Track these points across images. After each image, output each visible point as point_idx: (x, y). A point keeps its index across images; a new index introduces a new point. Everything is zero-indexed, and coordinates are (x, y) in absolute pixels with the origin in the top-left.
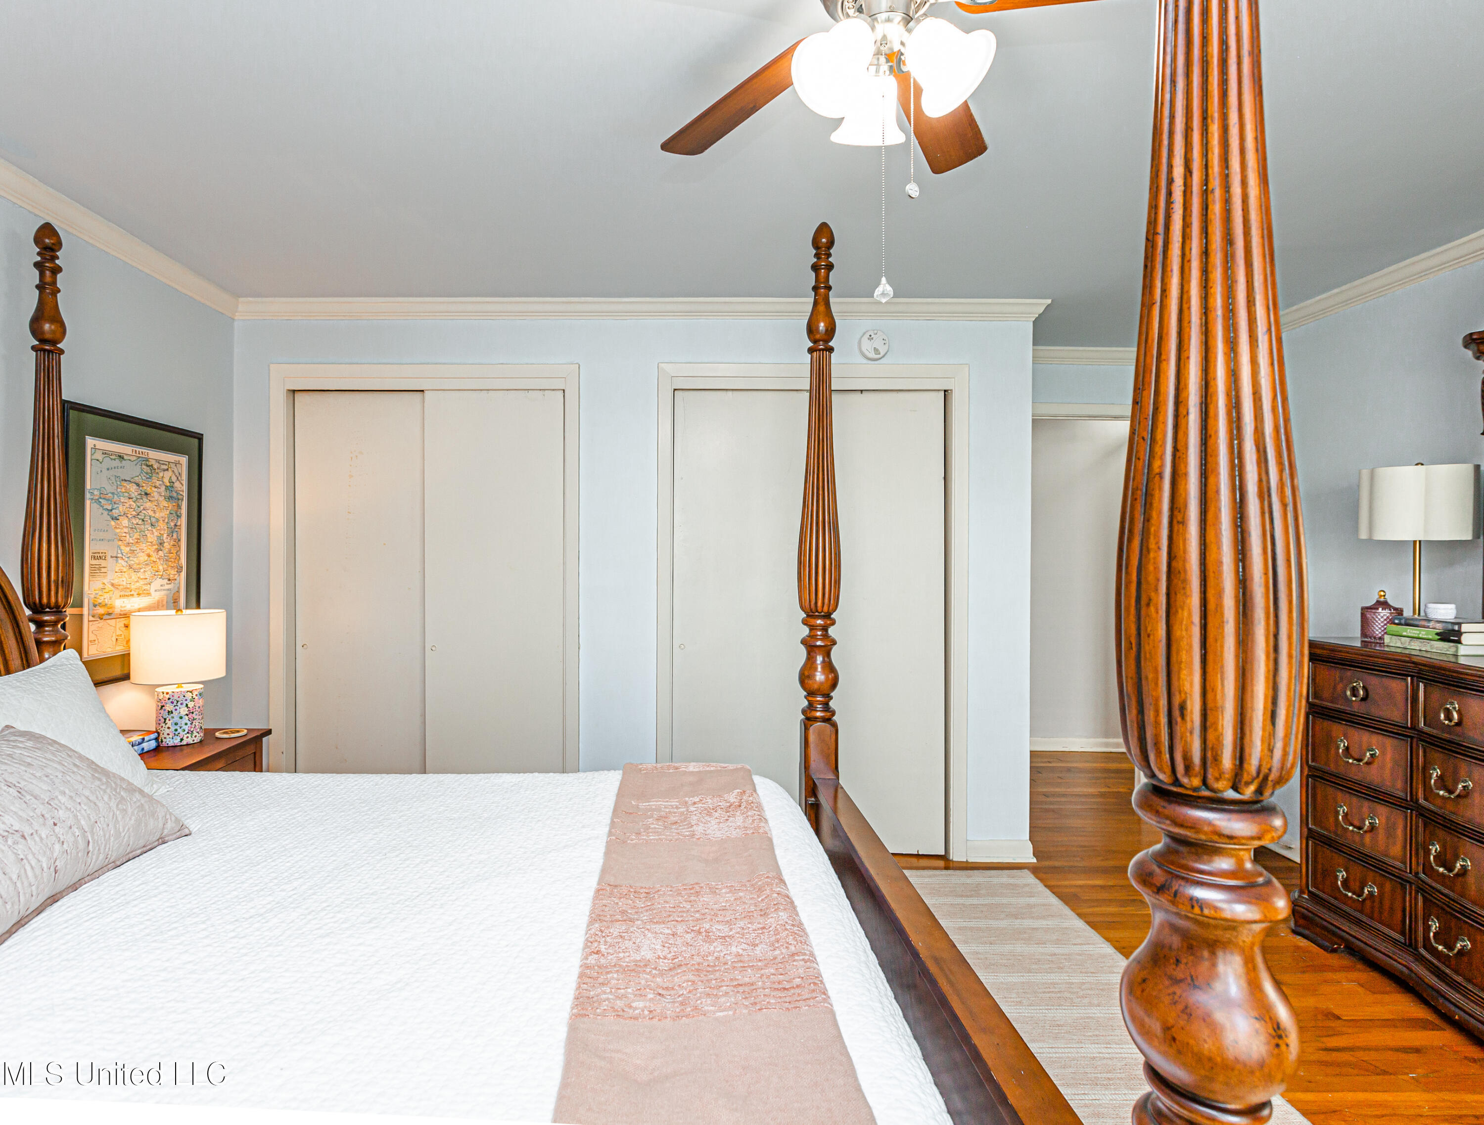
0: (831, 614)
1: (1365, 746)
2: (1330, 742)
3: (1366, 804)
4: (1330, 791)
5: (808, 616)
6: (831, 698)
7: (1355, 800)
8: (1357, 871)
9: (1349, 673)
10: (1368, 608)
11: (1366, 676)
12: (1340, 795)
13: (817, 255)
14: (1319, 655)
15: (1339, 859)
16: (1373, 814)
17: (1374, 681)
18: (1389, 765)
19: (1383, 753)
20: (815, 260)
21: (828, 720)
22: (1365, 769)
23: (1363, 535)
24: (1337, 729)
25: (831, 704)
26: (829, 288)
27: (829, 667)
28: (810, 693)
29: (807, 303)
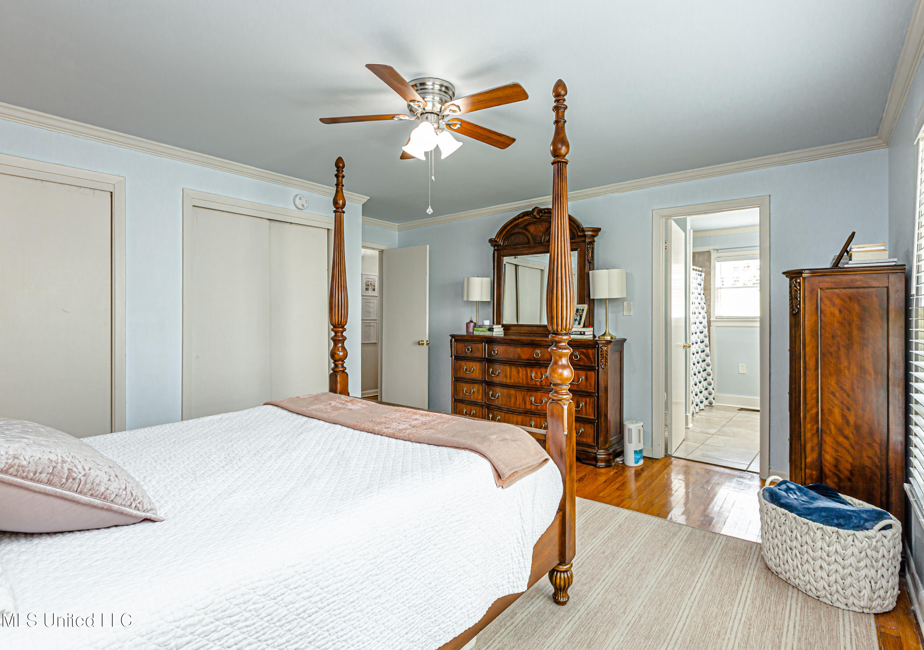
0: (344, 326)
1: (471, 366)
2: (461, 367)
3: (471, 385)
4: (461, 384)
5: (334, 327)
6: (345, 362)
7: (468, 385)
8: (469, 407)
9: (466, 344)
10: (468, 323)
11: (471, 344)
12: (464, 384)
13: (338, 171)
14: (458, 339)
15: (464, 406)
16: (473, 388)
17: (474, 345)
18: (478, 371)
19: (476, 368)
20: (336, 172)
21: (343, 371)
22: (471, 374)
23: (465, 299)
24: (463, 363)
25: (345, 365)
26: (343, 186)
27: (344, 349)
28: (335, 361)
29: (333, 190)
